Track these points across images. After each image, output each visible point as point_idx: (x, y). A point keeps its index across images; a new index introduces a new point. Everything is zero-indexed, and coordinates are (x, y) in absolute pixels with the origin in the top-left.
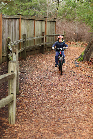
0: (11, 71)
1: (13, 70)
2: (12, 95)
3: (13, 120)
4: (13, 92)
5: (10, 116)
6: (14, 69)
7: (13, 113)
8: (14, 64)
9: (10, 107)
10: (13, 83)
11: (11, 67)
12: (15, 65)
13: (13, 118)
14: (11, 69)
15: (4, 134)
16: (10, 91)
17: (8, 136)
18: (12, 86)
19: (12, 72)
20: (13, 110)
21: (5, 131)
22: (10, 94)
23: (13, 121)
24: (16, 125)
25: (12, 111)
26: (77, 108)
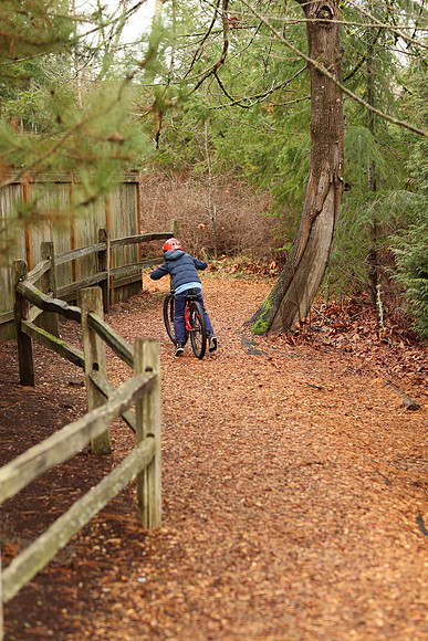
0: (144, 368)
1: (150, 365)
2: (151, 439)
3: (154, 515)
4: (152, 432)
5: (146, 505)
6: (155, 360)
7: (154, 493)
8: (154, 345)
9: (145, 476)
10: (151, 404)
11: (145, 356)
12: (155, 348)
13: (154, 510)
14: (144, 361)
15: (144, 553)
16: (145, 427)
17: (160, 556)
18: (149, 413)
19: (149, 370)
20: (154, 486)
21: (142, 545)
22: (145, 435)
23: (154, 519)
24: (165, 531)
25: (151, 490)
26: (320, 479)
